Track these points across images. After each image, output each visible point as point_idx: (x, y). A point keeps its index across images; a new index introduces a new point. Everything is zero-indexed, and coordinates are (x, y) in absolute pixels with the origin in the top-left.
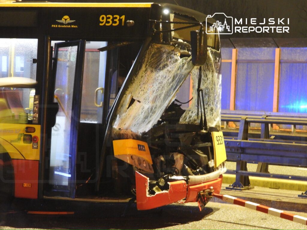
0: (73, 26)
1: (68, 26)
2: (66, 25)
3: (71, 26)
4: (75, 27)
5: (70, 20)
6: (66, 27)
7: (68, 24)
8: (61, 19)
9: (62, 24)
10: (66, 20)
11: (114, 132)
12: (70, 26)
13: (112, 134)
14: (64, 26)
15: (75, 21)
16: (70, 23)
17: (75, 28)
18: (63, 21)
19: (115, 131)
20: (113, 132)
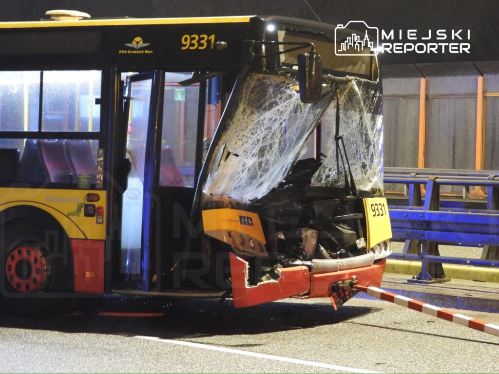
0: (146, 52)
1: (141, 52)
2: (137, 50)
4: (149, 52)
5: (143, 43)
6: (137, 52)
7: (141, 49)
9: (132, 49)
10: (137, 43)
12: (143, 52)
13: (203, 201)
14: (135, 52)
15: (149, 44)
16: (143, 47)
17: (150, 54)
18: (133, 44)
19: (206, 197)
20: (202, 198)
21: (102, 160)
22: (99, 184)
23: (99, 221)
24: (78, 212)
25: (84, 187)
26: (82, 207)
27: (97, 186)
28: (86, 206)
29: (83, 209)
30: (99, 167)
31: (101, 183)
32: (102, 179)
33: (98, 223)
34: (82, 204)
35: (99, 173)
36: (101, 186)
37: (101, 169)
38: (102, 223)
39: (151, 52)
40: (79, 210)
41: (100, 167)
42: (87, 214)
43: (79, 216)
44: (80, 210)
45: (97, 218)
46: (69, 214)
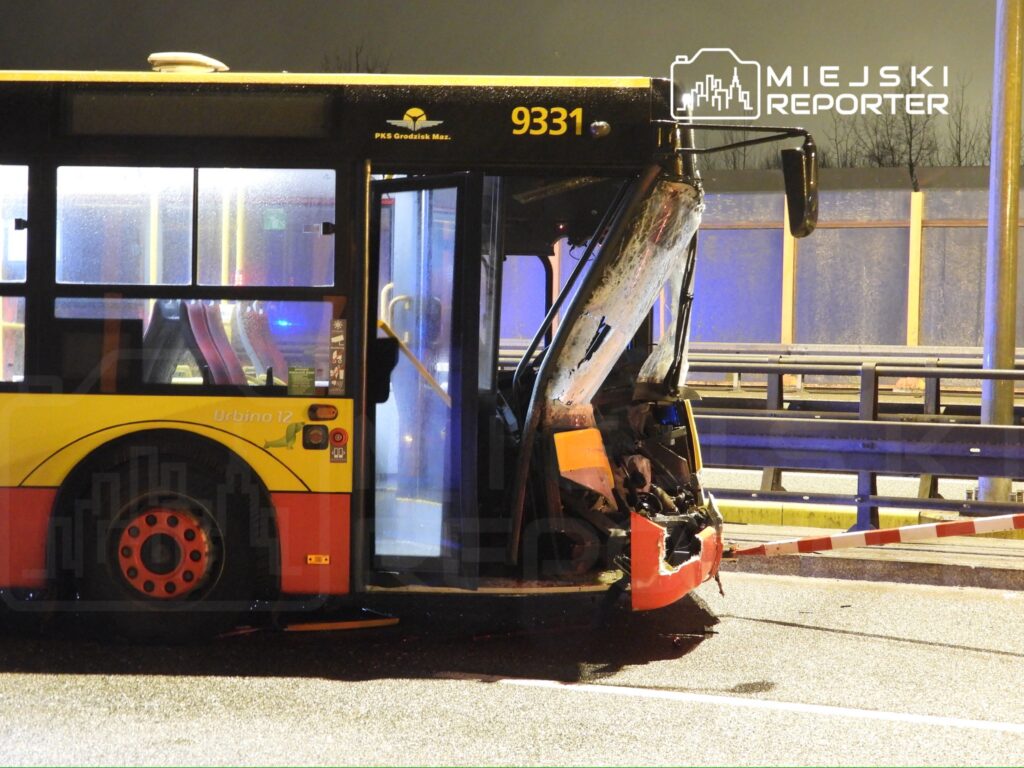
0: (436, 137)
1: (423, 137)
2: (415, 133)
3: (431, 137)
4: (442, 137)
5: (428, 119)
6: (416, 137)
7: (423, 131)
8: (401, 118)
9: (405, 131)
10: (415, 119)
11: (551, 411)
12: (427, 137)
13: (548, 416)
14: (411, 137)
15: (441, 122)
16: (428, 128)
17: (443, 141)
18: (406, 121)
19: (555, 409)
20: (547, 411)
21: (342, 342)
22: (336, 386)
23: (336, 456)
24: (288, 440)
25: (301, 393)
26: (296, 431)
27: (332, 391)
28: (307, 429)
29: (300, 435)
30: (335, 353)
31: (341, 384)
32: (342, 377)
33: (333, 460)
34: (296, 425)
35: (336, 365)
36: (341, 390)
37: (340, 357)
38: (344, 460)
39: (446, 137)
40: (290, 437)
41: (338, 354)
42: (308, 445)
43: (292, 448)
44: (294, 436)
45: (331, 450)
46: (268, 445)
